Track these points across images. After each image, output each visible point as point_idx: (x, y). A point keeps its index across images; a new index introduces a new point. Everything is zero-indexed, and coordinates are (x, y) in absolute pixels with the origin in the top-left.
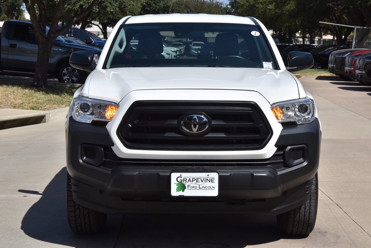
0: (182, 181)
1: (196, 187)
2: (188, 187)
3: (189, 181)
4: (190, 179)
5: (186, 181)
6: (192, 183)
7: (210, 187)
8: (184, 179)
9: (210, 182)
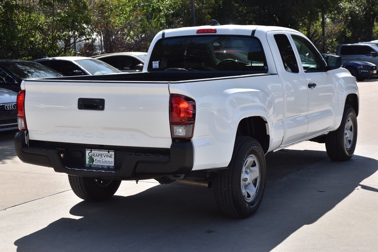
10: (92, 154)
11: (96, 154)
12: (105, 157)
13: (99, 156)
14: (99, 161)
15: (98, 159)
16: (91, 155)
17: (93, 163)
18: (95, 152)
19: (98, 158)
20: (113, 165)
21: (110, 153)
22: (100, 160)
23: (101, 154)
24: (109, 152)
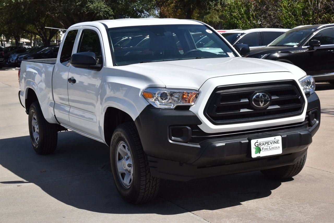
0: (258, 146)
1: (268, 149)
2: (262, 149)
3: (263, 145)
4: (263, 143)
5: (261, 145)
6: (265, 146)
7: (277, 147)
8: (259, 143)
9: (276, 143)
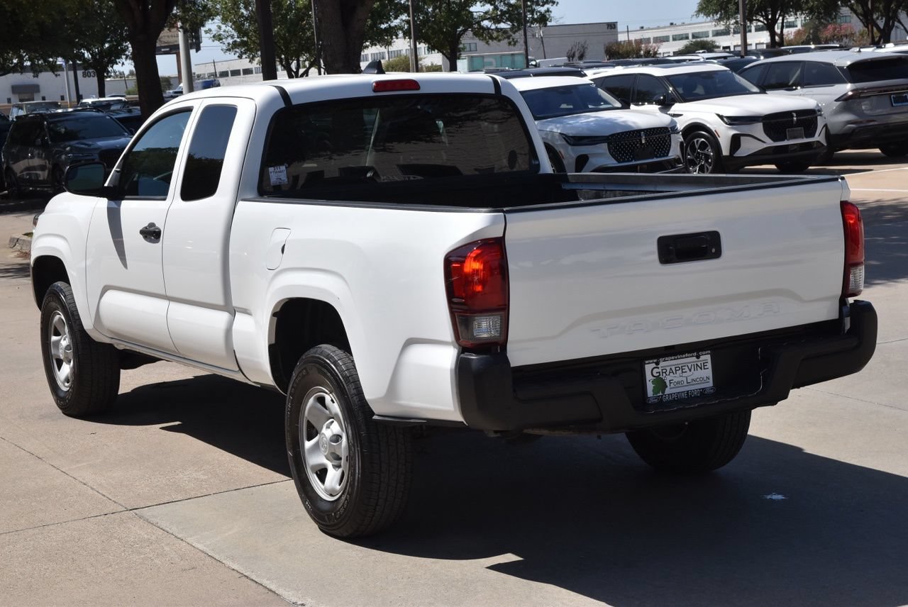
10: (660, 370)
11: (668, 369)
12: (690, 370)
13: (676, 370)
14: (678, 383)
15: (676, 380)
16: (658, 374)
17: (663, 392)
18: (666, 364)
19: (677, 377)
20: (710, 384)
21: (702, 358)
22: (680, 379)
23: (680, 366)
24: (698, 357)
